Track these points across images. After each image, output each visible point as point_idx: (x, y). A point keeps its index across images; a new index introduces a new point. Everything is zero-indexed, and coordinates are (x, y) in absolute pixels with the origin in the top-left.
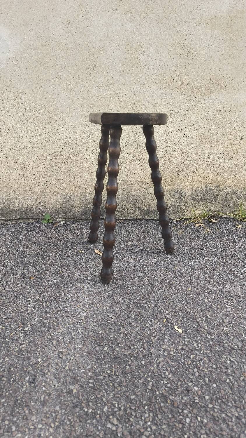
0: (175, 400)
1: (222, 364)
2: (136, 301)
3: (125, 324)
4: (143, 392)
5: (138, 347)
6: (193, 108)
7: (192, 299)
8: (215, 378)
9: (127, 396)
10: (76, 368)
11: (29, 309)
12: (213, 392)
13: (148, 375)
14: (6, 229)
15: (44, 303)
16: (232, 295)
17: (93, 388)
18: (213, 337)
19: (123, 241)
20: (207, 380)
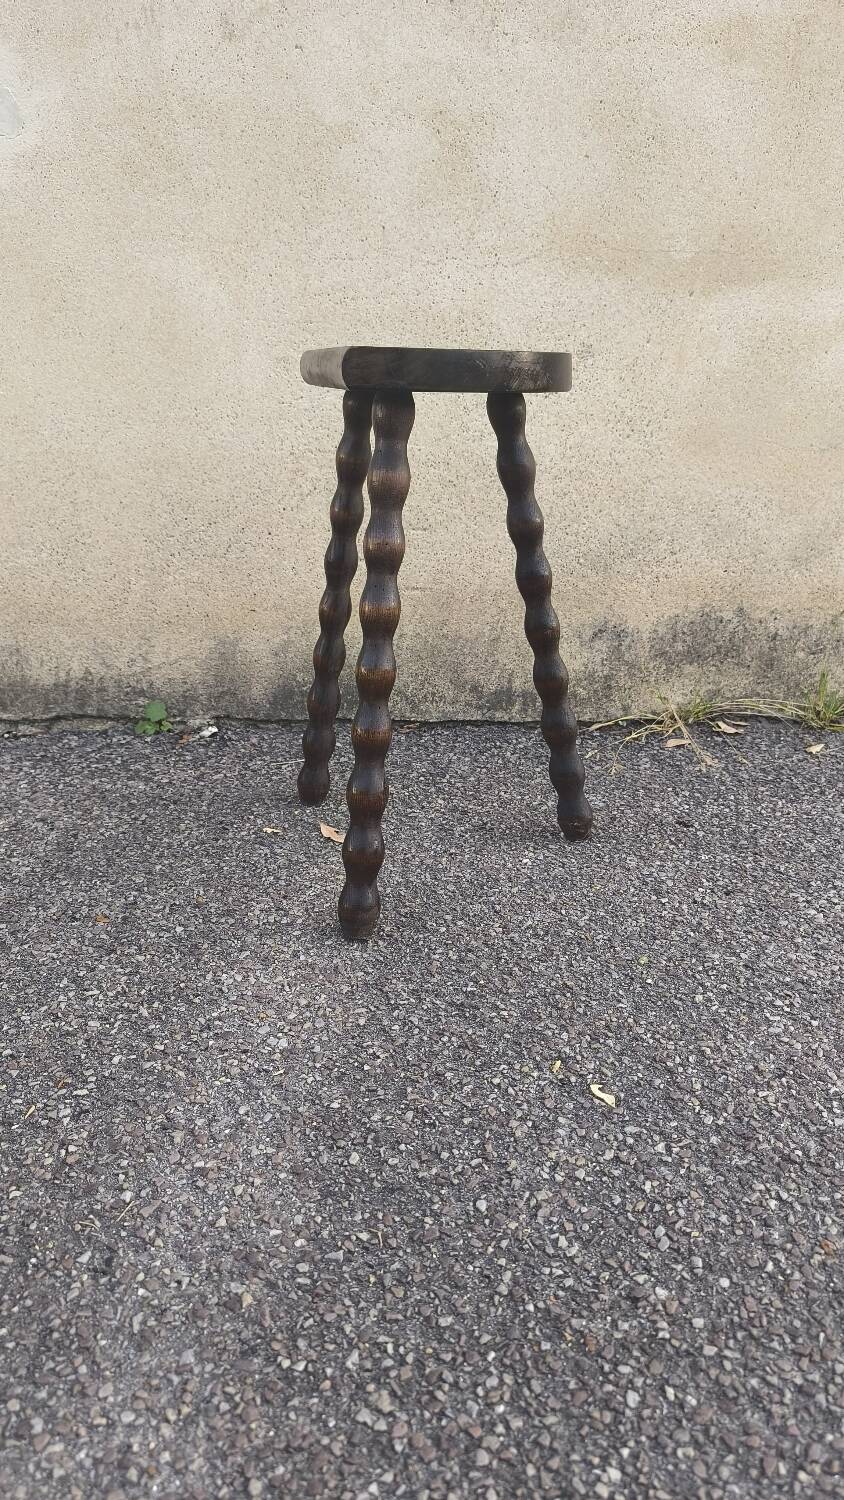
0: (591, 1331)
1: (750, 1210)
2: (459, 999)
3: (422, 1076)
4: (481, 1305)
5: (466, 1154)
6: (663, 337)
7: (652, 993)
8: (728, 1259)
9: (427, 1319)
10: (253, 1224)
11: (91, 1023)
12: (720, 1306)
13: (498, 1247)
14: (13, 752)
15: (145, 1003)
16: (788, 979)
17: (310, 1290)
18: (720, 1122)
19: (417, 797)
20: (701, 1265)
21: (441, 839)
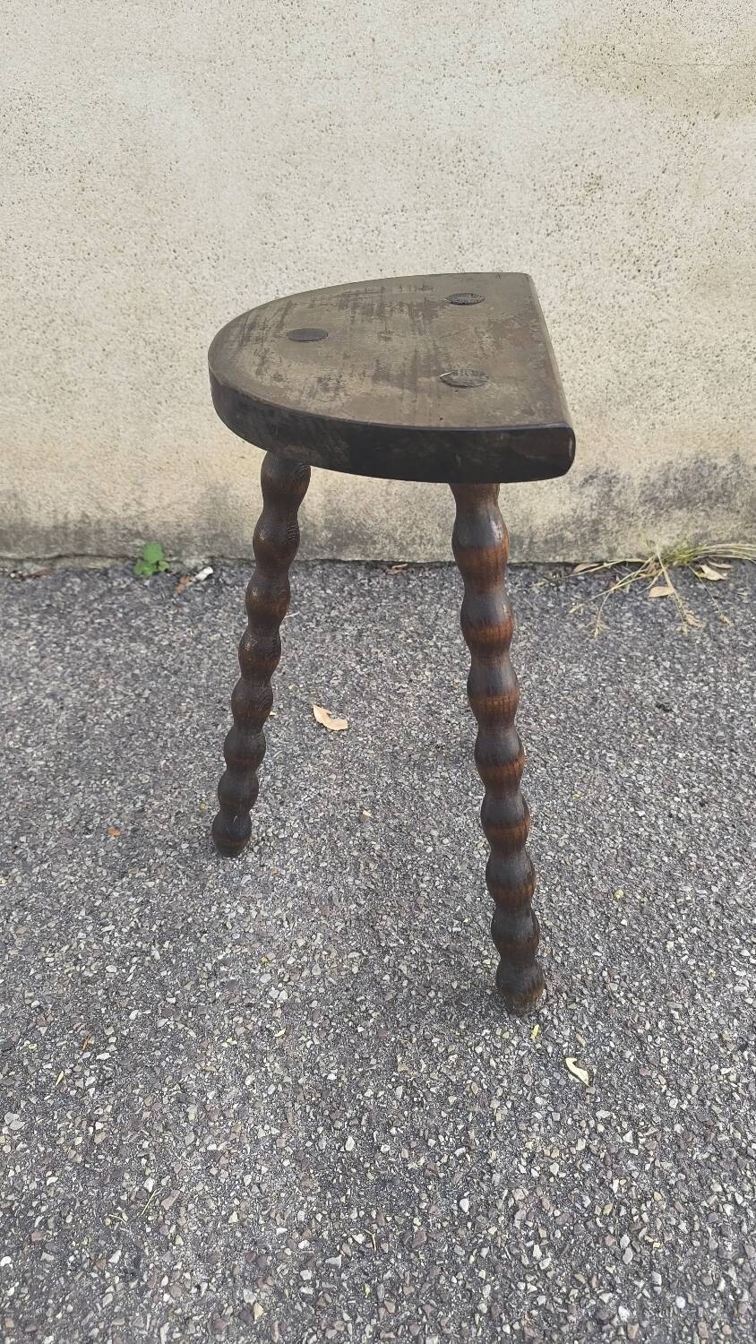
1: (707, 1216)
2: (445, 941)
3: (411, 1041)
4: (464, 1325)
5: (451, 1141)
6: (681, 167)
7: (626, 938)
8: (685, 1275)
9: (416, 1339)
11: (109, 968)
12: (675, 1330)
13: (479, 1256)
14: (20, 600)
15: (156, 943)
16: (755, 921)
17: (314, 1301)
18: (684, 1107)
19: (405, 667)
20: (660, 1283)
21: (428, 725)
